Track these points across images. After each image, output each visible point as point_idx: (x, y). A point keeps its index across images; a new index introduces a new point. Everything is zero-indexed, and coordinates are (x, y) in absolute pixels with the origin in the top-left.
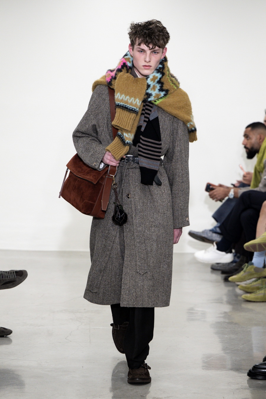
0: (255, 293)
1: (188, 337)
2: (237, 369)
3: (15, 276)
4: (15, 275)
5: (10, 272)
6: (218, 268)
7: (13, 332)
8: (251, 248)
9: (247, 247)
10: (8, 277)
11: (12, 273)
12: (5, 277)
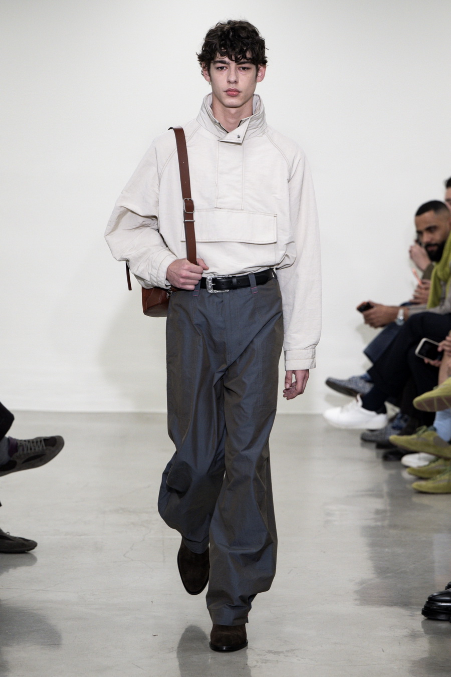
0: (434, 480)
1: (324, 552)
2: (405, 603)
3: (43, 447)
4: (44, 445)
5: (35, 441)
6: (373, 438)
7: (38, 545)
8: (424, 405)
9: (419, 403)
10: (33, 448)
11: (39, 443)
12: (27, 450)
